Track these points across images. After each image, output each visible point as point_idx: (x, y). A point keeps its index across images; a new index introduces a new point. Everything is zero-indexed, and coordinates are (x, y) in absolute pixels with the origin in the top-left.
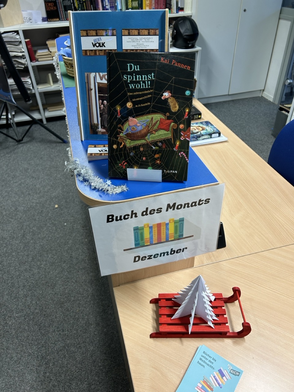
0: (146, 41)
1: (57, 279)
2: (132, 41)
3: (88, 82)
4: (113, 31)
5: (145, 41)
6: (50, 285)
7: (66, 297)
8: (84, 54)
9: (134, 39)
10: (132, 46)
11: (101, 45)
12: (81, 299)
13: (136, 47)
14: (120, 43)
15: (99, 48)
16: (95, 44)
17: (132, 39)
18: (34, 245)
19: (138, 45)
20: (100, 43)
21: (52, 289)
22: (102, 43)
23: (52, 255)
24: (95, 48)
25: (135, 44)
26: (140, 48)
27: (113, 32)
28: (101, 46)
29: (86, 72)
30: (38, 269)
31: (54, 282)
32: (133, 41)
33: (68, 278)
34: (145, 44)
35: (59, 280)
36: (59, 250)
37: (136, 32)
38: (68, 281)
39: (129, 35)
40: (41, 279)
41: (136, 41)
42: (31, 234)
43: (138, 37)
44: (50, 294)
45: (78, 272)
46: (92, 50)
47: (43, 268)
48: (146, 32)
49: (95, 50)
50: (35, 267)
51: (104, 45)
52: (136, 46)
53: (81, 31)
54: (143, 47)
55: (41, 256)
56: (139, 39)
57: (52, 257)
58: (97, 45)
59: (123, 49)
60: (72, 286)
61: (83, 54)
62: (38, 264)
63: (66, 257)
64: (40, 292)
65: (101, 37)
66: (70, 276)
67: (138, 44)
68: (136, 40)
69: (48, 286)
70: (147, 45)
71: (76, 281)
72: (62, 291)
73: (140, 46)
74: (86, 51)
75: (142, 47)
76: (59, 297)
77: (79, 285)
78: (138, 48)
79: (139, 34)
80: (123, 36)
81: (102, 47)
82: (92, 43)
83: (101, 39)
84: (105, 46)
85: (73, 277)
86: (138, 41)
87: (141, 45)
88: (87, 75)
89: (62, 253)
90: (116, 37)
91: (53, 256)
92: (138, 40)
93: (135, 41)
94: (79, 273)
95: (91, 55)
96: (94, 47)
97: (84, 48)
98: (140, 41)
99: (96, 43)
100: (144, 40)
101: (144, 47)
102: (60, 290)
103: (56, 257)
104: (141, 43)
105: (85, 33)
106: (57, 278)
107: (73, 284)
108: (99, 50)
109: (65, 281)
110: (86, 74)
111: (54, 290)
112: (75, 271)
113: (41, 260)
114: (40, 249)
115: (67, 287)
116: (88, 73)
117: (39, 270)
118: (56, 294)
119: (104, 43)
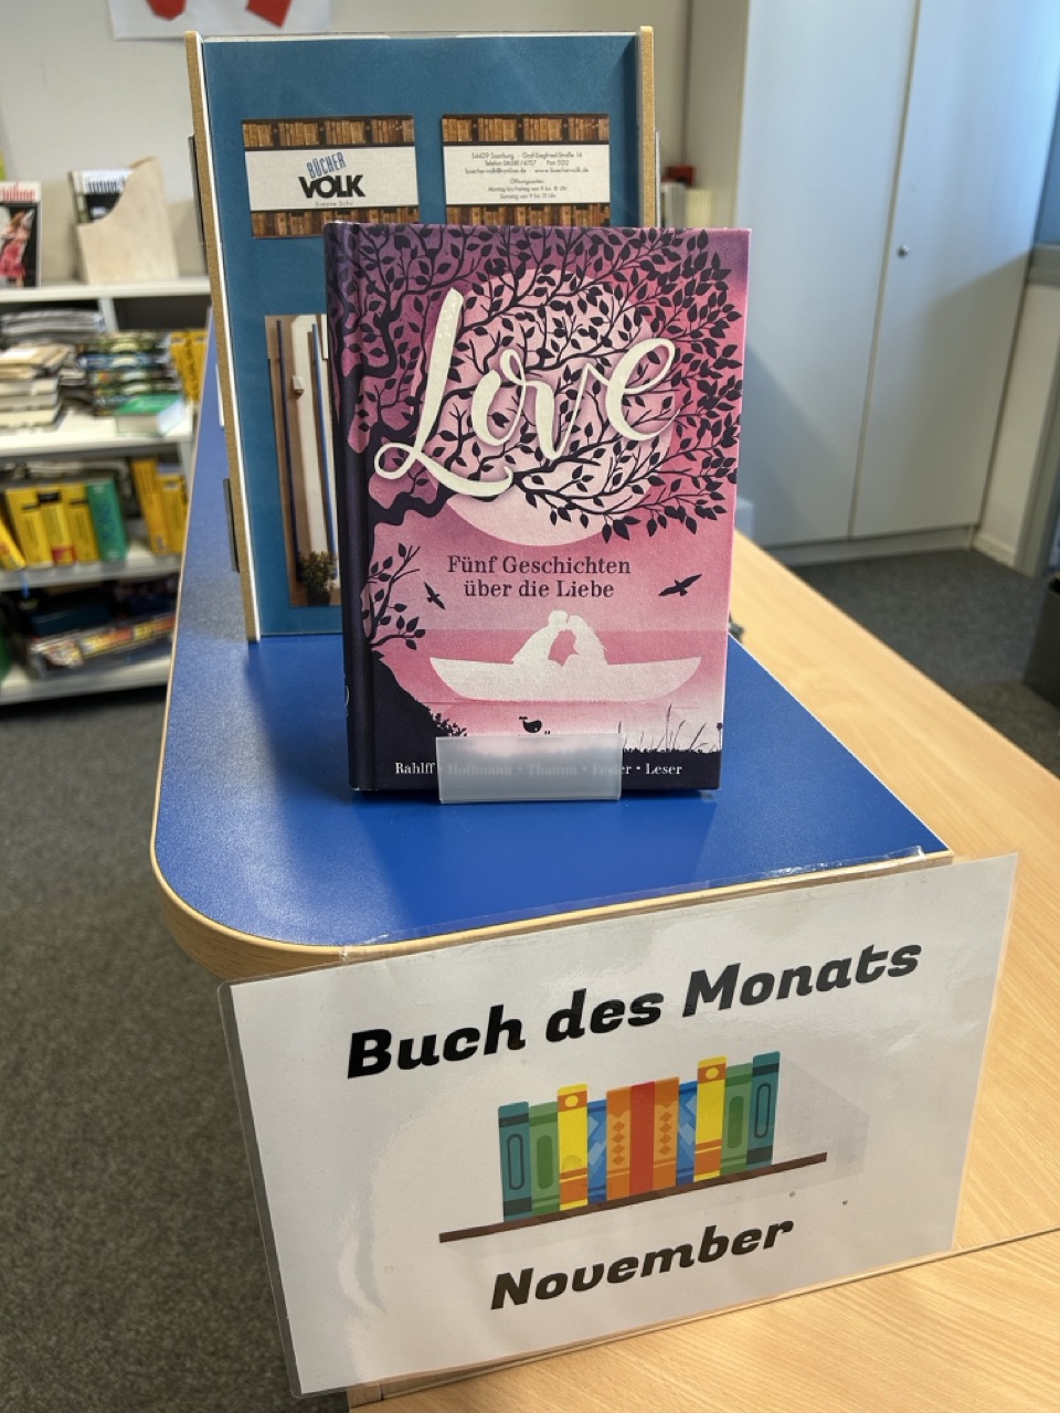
0: (555, 167)
1: (134, 1276)
2: (490, 168)
3: (280, 361)
4: (400, 124)
5: (548, 167)
6: (96, 1306)
7: (161, 1370)
8: (260, 229)
9: (498, 160)
10: (491, 189)
11: (344, 188)
12: (226, 1385)
13: (507, 193)
14: (431, 174)
15: (336, 202)
16: (312, 183)
17: (489, 159)
18: (55, 1115)
19: (519, 186)
20: (339, 178)
21: (106, 1326)
22: (349, 178)
23: (124, 1162)
24: (316, 202)
25: (503, 180)
26: (525, 197)
27: (401, 131)
28: (341, 194)
29: (268, 314)
30: (54, 1228)
31: (118, 1295)
32: (496, 167)
33: (181, 1275)
34: (551, 180)
35: (138, 1286)
36: (158, 1140)
37: (508, 129)
38: (178, 1291)
39: (475, 139)
40: (64, 1274)
41: (507, 168)
42: (48, 1060)
43: (518, 151)
44: (92, 1351)
45: (229, 1246)
46: (299, 213)
47: (78, 1220)
48: (554, 129)
49: (316, 212)
50: (44, 1217)
51: (360, 185)
52: (509, 190)
53: (244, 126)
54: (540, 192)
55: (74, 1165)
56: (521, 159)
57: (124, 1173)
58: (326, 187)
59: (448, 202)
60: (194, 1314)
61: (255, 230)
62: (59, 1203)
63: (185, 1173)
64: (49, 1339)
65: (342, 151)
66: (191, 1265)
67: (516, 181)
68: (508, 163)
69: (90, 1311)
70: (559, 185)
71: (214, 1292)
72: (148, 1338)
73: (527, 190)
74: (270, 215)
75: (537, 193)
76: (133, 1368)
77: (225, 1312)
78: (516, 197)
79: (520, 140)
80: (446, 149)
81: (350, 195)
82: (302, 180)
83: (341, 160)
84: (360, 194)
85: (204, 1272)
86: (518, 168)
87: (531, 186)
88: (275, 327)
89: (168, 1153)
90: (412, 149)
91: (125, 1166)
92: (516, 163)
93: (503, 168)
94: (231, 1253)
95: (294, 232)
96: (309, 194)
97: (259, 201)
98: (525, 168)
99: (317, 177)
100: (541, 164)
101: (545, 195)
102: (138, 1332)
103: (138, 1171)
104: (531, 175)
105: (264, 134)
106: (135, 1270)
107: (199, 1304)
108: (333, 210)
109: (168, 1288)
110: (270, 322)
111: (112, 1333)
112: (213, 1243)
113: (75, 1184)
114: (76, 1132)
115: (171, 1322)
116: (282, 318)
117: (58, 1230)
118: (116, 1352)
119: (359, 178)
